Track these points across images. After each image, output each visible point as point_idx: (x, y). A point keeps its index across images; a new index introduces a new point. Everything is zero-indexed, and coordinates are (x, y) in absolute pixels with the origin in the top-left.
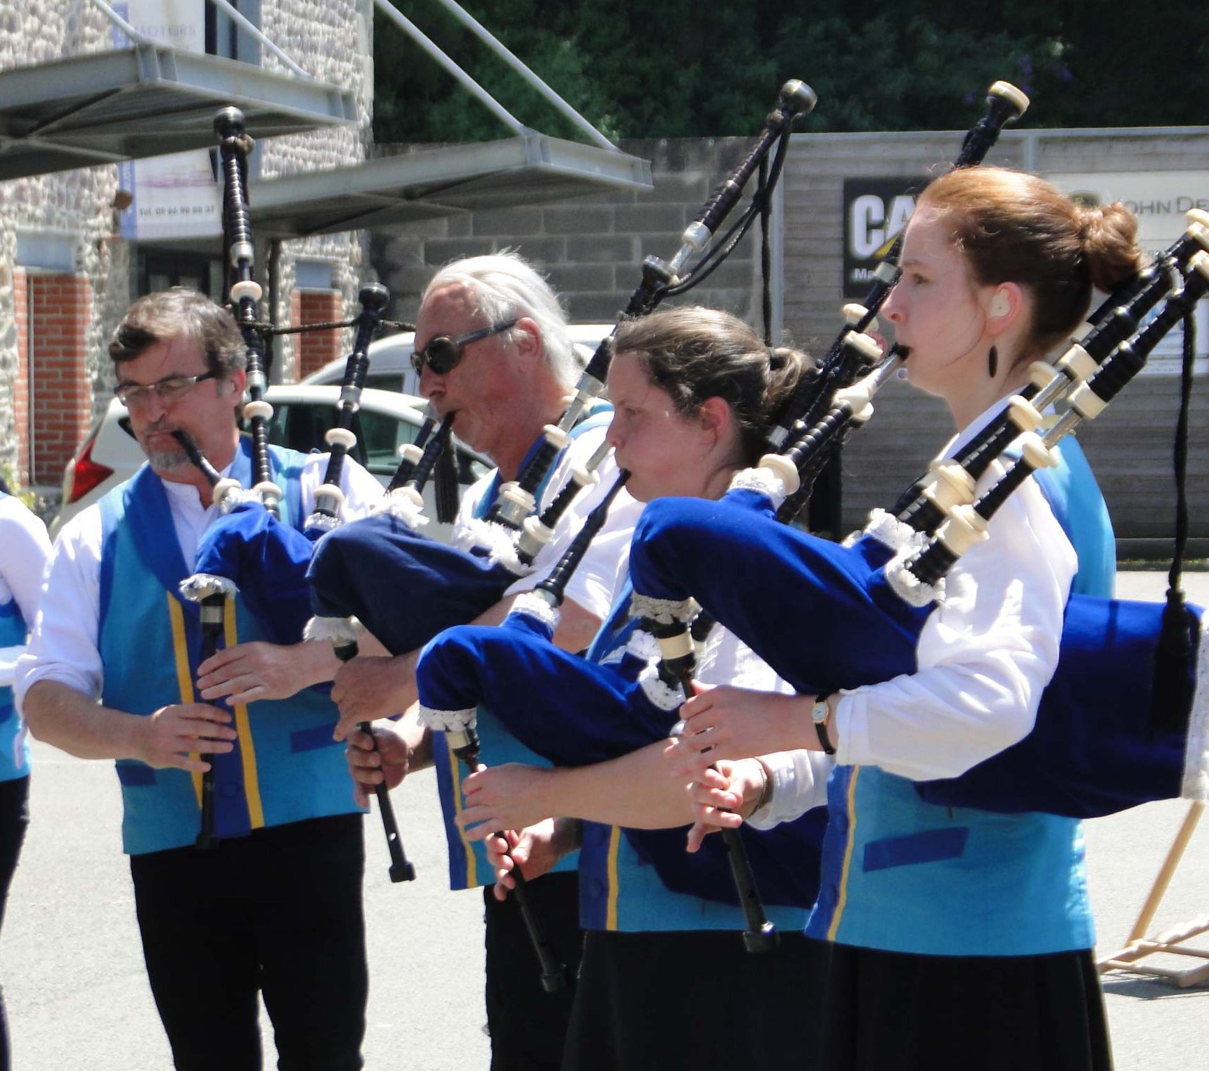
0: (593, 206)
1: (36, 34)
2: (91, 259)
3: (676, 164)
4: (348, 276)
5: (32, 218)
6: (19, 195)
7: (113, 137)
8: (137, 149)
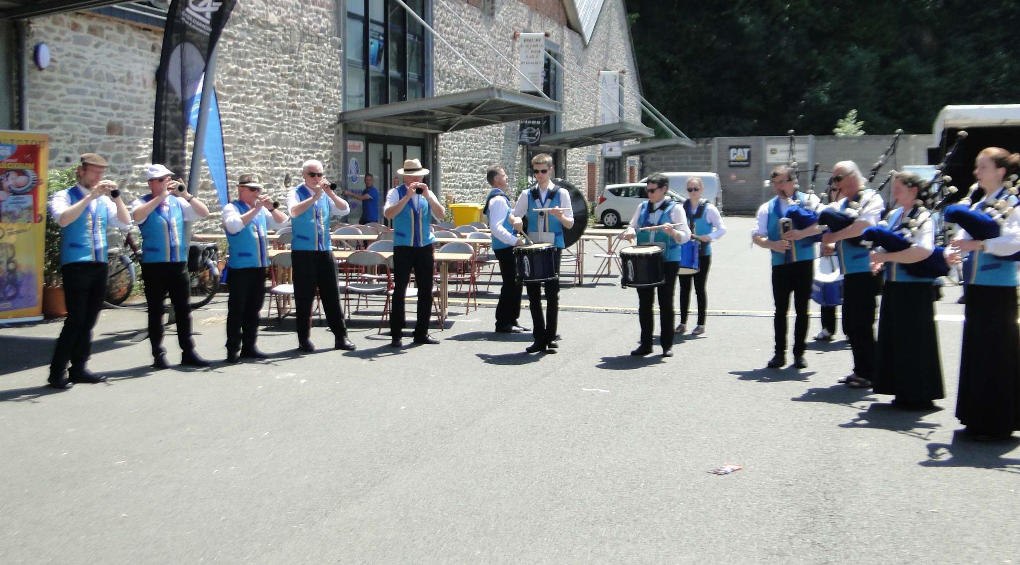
0: (682, 150)
1: (590, 119)
2: (598, 160)
3: (697, 143)
4: (637, 163)
5: (589, 153)
6: (587, 149)
7: (609, 138)
8: (613, 140)
